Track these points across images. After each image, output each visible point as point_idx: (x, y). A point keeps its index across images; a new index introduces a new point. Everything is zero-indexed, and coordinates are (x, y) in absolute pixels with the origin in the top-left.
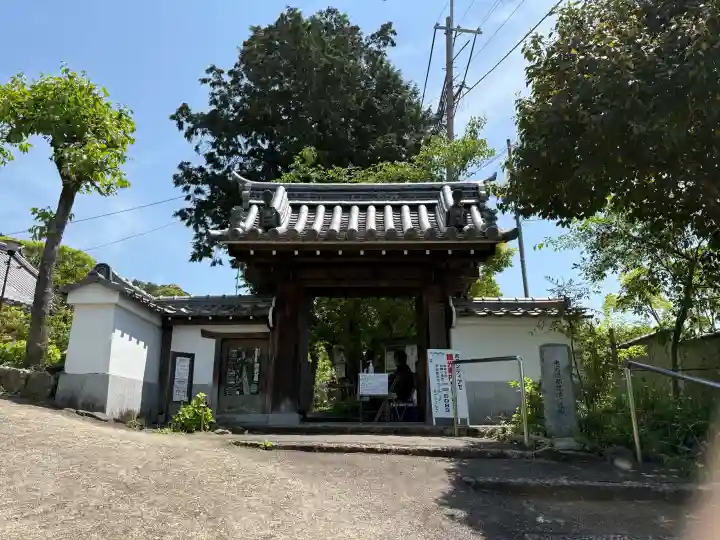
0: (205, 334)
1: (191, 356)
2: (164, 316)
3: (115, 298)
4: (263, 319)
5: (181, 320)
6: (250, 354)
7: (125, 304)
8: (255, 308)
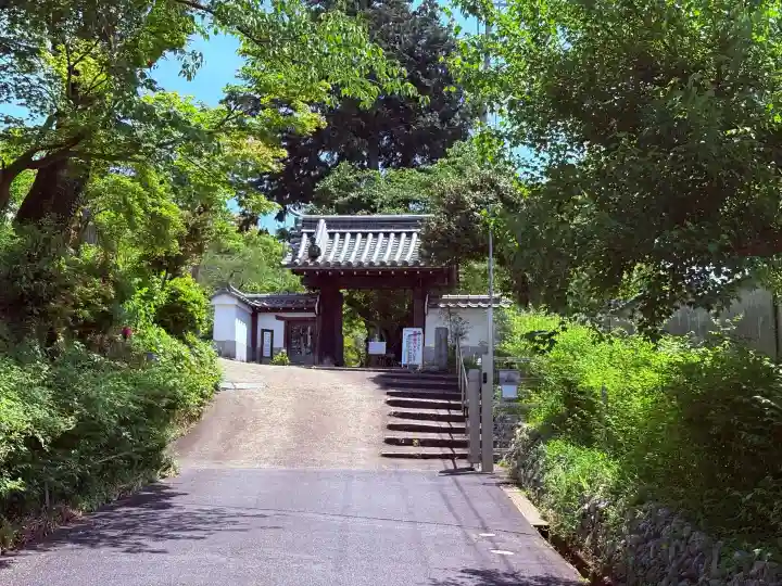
0: (278, 318)
1: (272, 331)
2: (254, 308)
3: (236, 302)
4: (312, 310)
5: (264, 310)
6: (305, 330)
7: (240, 305)
8: (307, 303)
